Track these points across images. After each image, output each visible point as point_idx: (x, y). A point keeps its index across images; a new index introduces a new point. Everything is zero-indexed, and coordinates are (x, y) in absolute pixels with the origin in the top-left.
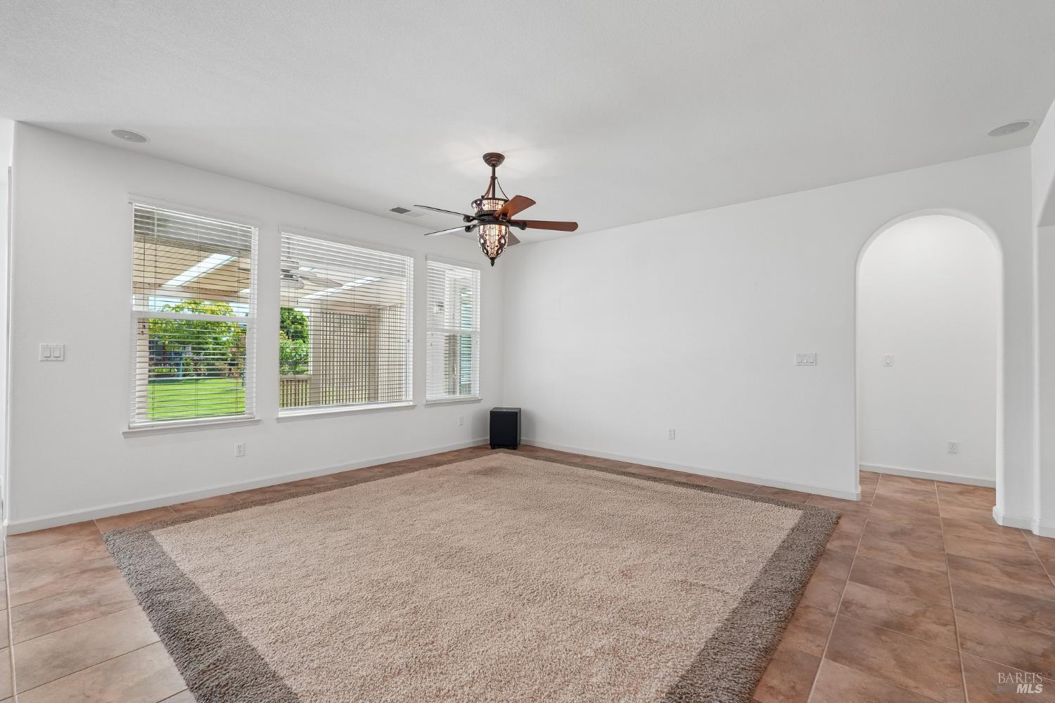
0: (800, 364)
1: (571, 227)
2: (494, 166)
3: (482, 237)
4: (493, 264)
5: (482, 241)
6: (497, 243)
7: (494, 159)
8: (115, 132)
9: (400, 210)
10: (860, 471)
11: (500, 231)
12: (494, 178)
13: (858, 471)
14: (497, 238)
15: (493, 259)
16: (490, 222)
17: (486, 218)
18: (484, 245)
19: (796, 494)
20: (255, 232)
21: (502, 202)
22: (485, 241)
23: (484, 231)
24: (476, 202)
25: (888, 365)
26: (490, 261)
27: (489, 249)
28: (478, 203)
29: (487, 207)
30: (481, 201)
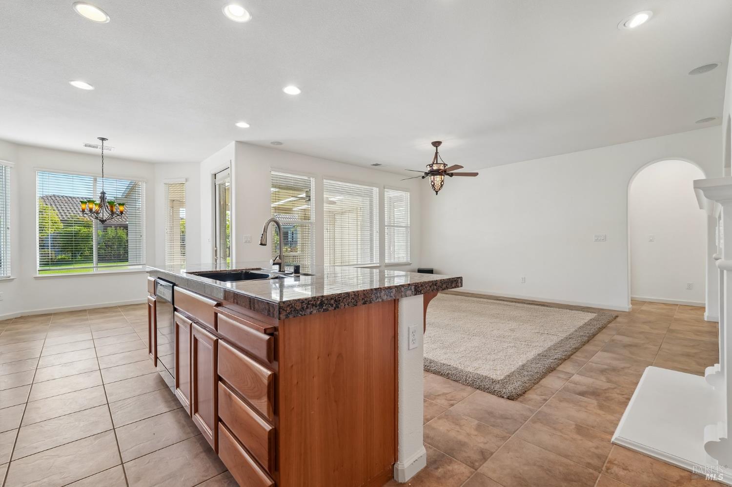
0: (596, 240)
1: (475, 174)
2: (437, 147)
3: (432, 182)
4: (437, 194)
5: (433, 183)
6: (440, 185)
7: (437, 144)
8: (272, 143)
9: (377, 165)
10: (631, 300)
11: (441, 178)
12: (437, 153)
13: (630, 299)
14: (440, 182)
15: (437, 192)
16: (436, 175)
17: (433, 173)
18: (433, 186)
19: (594, 308)
20: (312, 180)
21: (443, 165)
22: (434, 184)
23: (434, 179)
24: (430, 165)
25: (651, 241)
26: (435, 193)
27: (436, 187)
28: (431, 166)
29: (435, 167)
30: (432, 165)
